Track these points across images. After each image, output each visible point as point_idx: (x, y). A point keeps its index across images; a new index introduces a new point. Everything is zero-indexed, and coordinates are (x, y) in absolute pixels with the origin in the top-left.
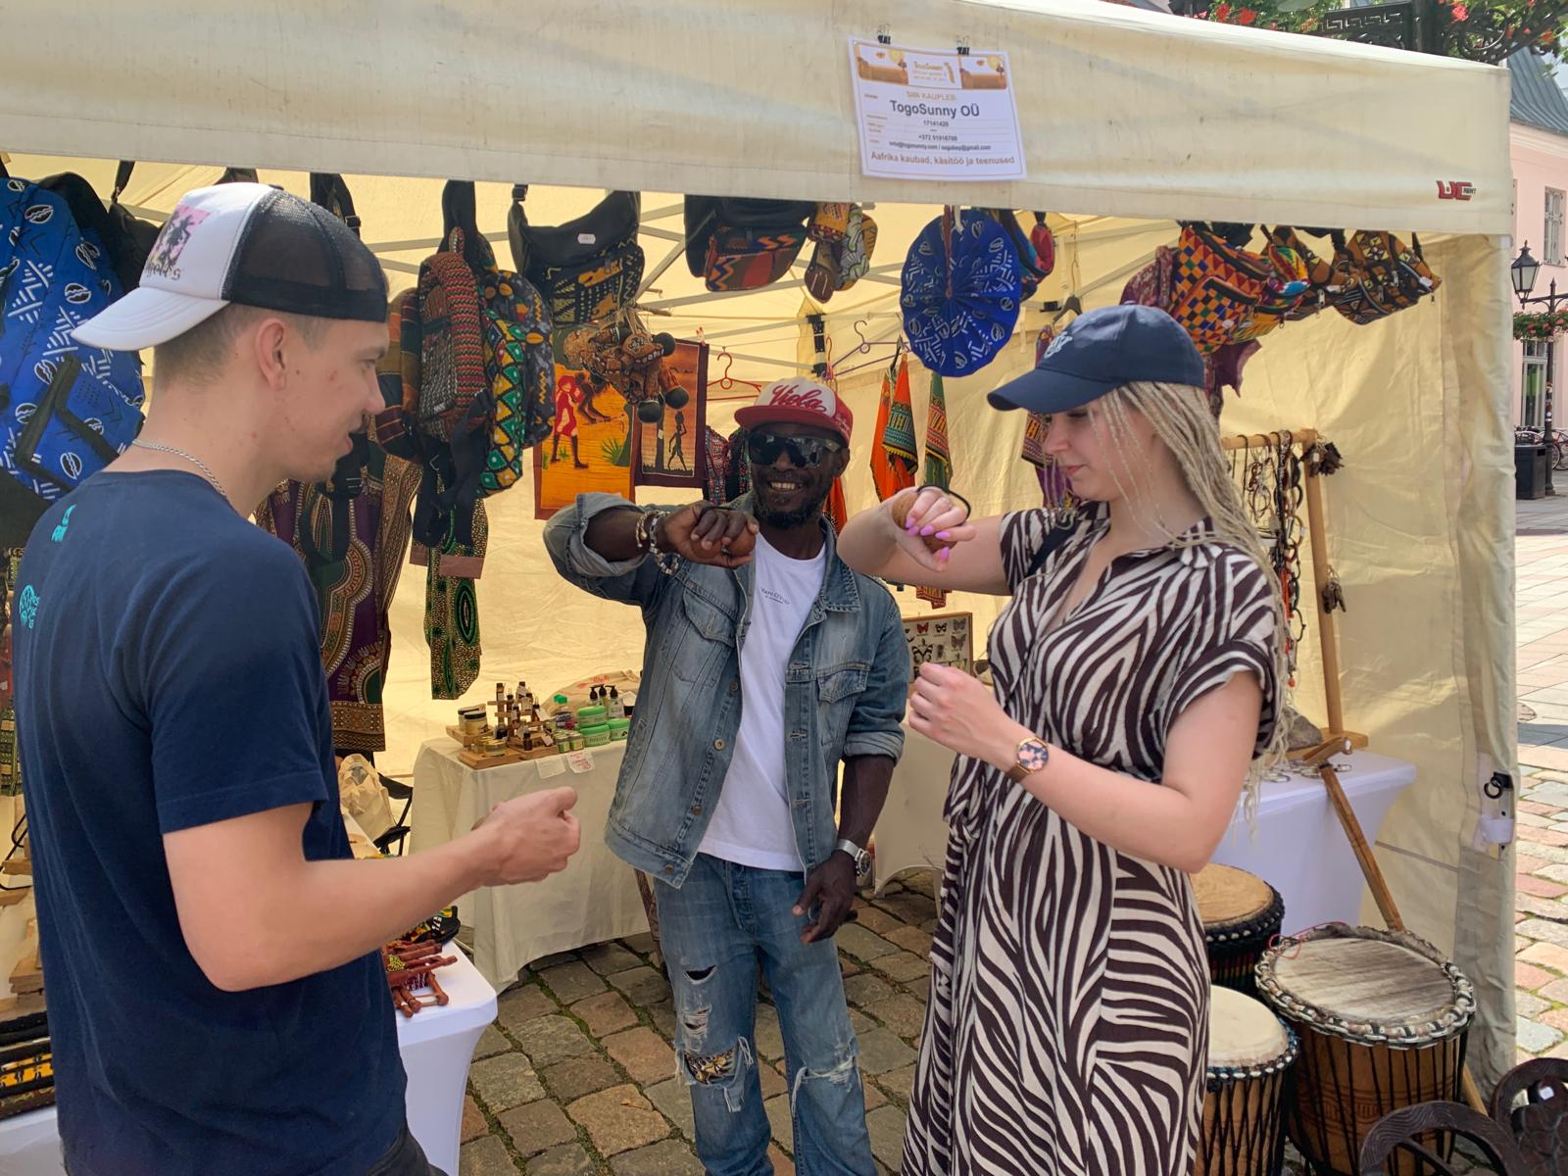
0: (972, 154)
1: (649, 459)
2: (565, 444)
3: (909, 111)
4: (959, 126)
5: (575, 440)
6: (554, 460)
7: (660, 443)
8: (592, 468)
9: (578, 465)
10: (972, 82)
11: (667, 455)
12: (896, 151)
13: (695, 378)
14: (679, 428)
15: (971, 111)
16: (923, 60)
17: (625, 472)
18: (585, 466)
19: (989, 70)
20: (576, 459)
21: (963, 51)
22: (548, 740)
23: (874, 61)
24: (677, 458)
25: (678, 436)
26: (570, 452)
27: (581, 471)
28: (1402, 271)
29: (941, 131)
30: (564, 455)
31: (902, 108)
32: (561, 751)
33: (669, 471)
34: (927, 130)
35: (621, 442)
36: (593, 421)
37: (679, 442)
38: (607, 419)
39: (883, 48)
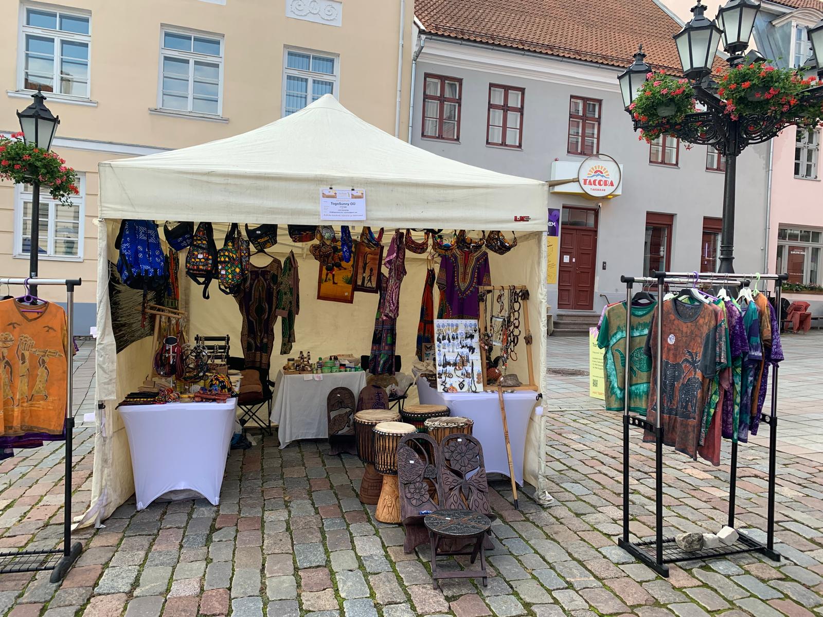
0: (352, 214)
1: (359, 282)
2: (330, 276)
3: (336, 204)
4: (350, 208)
5: (333, 275)
6: (326, 281)
7: (364, 278)
8: (338, 284)
9: (334, 283)
10: (354, 197)
11: (366, 282)
12: (331, 214)
13: (378, 257)
14: (371, 273)
15: (352, 204)
16: (341, 192)
17: (350, 286)
18: (336, 284)
19: (360, 194)
20: (334, 281)
21: (353, 190)
22: (309, 369)
23: (327, 193)
24: (369, 283)
25: (370, 276)
26: (331, 279)
27: (335, 285)
28: (501, 242)
29: (344, 209)
30: (329, 280)
31: (334, 204)
32: (313, 373)
33: (366, 287)
34: (341, 209)
35: (349, 277)
36: (340, 269)
37: (371, 278)
38: (345, 269)
39: (331, 190)
